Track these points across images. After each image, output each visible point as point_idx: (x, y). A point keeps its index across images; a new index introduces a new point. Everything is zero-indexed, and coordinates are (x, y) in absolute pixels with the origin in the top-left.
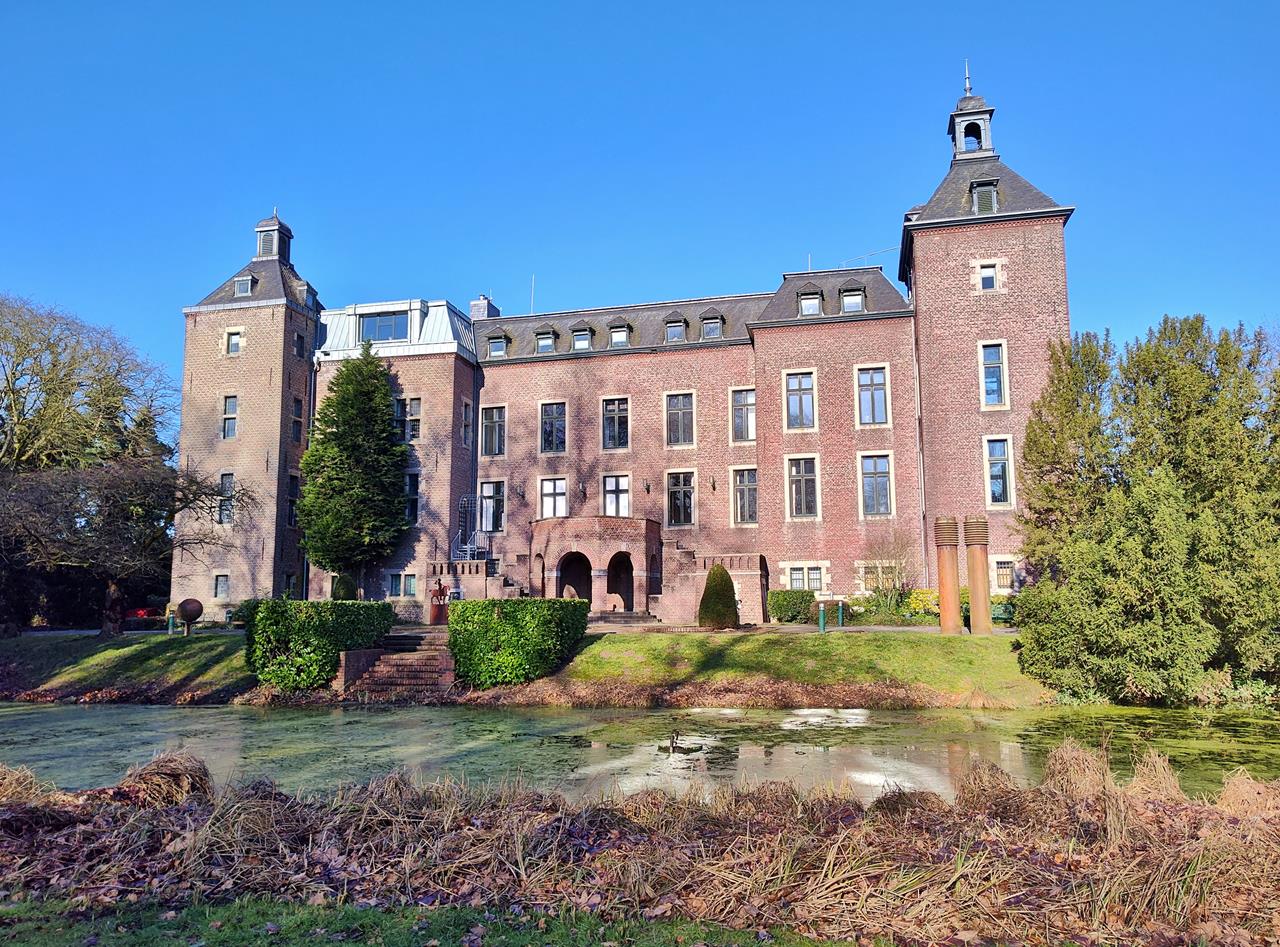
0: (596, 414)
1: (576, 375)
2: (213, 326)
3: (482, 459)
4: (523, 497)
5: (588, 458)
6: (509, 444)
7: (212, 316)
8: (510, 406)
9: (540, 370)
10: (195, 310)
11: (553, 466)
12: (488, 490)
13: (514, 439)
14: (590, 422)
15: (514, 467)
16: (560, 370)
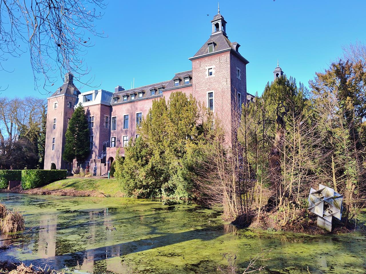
0: (135, 117)
1: (131, 107)
2: (53, 102)
3: (112, 131)
4: (119, 141)
5: (133, 130)
6: (117, 127)
7: (52, 99)
8: (118, 116)
9: (124, 106)
10: (49, 98)
11: (126, 132)
12: (113, 140)
13: (118, 125)
14: (134, 120)
15: (118, 133)
16: (128, 106)
